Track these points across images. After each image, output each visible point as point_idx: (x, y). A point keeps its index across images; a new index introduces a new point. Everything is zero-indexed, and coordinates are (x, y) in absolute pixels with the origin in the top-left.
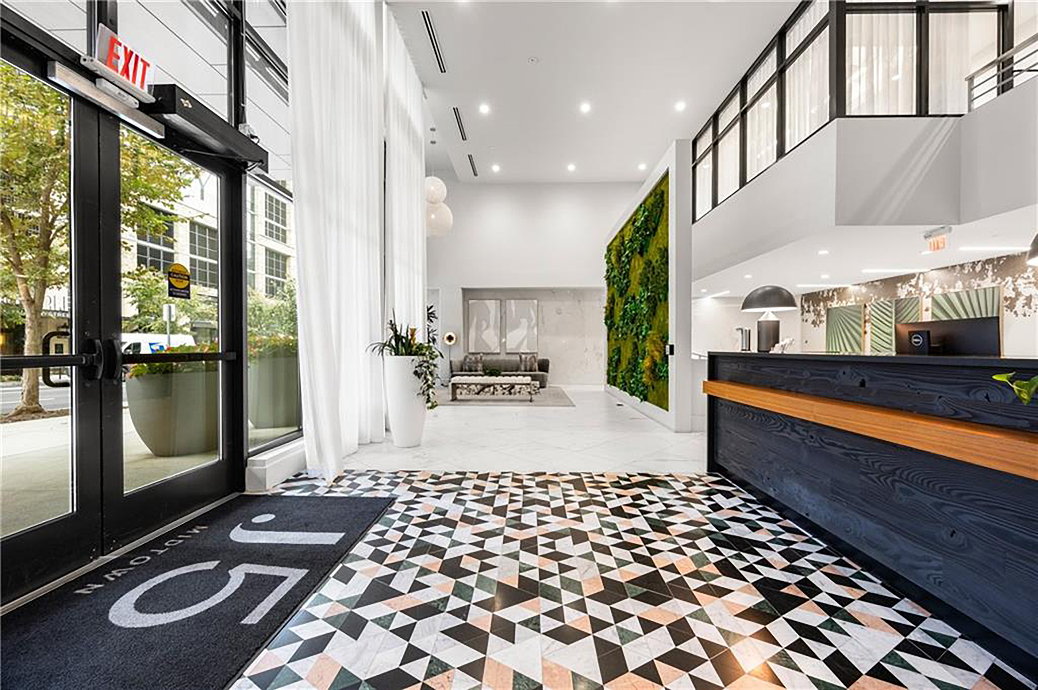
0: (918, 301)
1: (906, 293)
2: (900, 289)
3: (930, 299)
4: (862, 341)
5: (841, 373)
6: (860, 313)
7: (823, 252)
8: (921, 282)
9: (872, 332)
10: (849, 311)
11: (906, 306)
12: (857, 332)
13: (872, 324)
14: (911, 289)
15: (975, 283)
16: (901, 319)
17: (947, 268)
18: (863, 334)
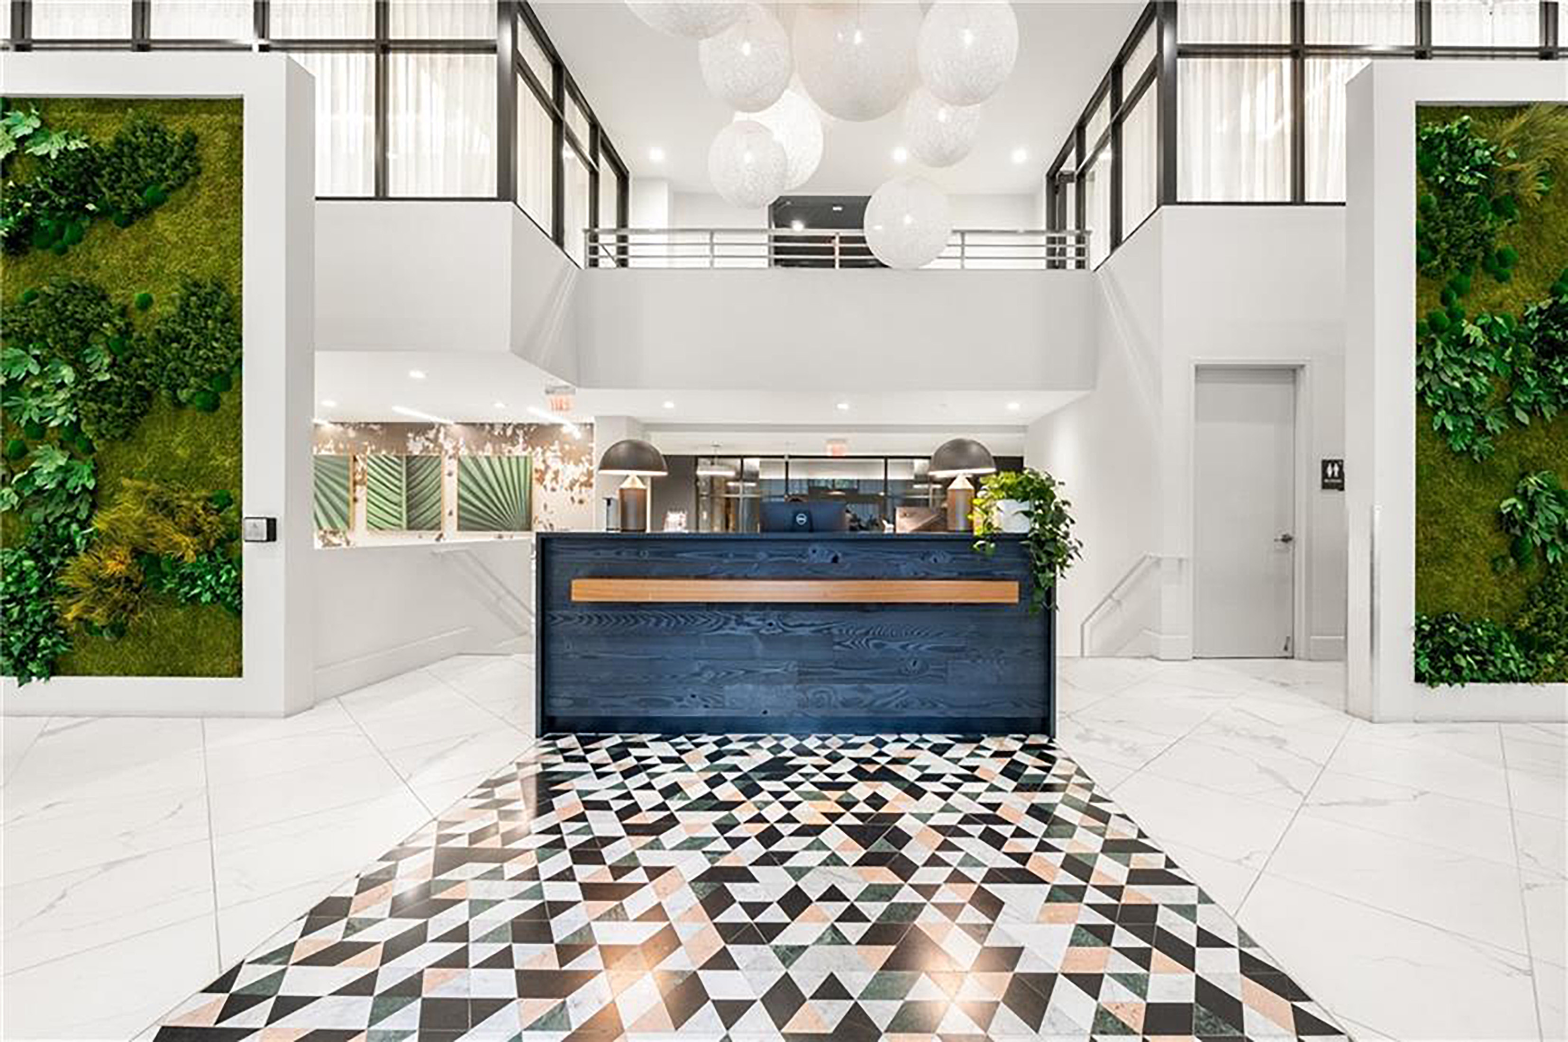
0: (440, 463)
1: (421, 448)
2: (412, 441)
3: (455, 462)
4: (351, 515)
5: (810, 552)
6: (348, 469)
7: (417, 375)
8: (441, 436)
9: (368, 500)
10: (324, 464)
11: (422, 466)
12: (341, 498)
13: (369, 488)
14: (427, 443)
15: (506, 447)
16: (414, 484)
17: (474, 424)
18: (351, 502)
